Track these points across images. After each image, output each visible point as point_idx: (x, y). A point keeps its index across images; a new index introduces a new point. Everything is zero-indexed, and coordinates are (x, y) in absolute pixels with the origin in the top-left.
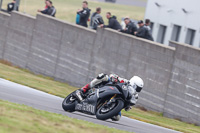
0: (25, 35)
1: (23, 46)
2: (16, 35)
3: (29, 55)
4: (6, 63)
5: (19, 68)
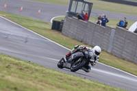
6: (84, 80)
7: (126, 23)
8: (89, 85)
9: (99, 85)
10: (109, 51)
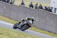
0: (16, 11)
1: (16, 14)
2: (14, 11)
3: (17, 16)
5: (14, 20)
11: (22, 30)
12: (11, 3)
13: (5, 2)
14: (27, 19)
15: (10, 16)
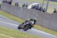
0: (48, 19)
1: (48, 22)
2: (46, 19)
3: (49, 24)
4: (43, 27)
6: (10, 29)
7: (27, 5)
8: (12, 31)
9: (16, 31)
10: (20, 17)
11: (24, 30)
12: (44, 11)
13: (38, 10)
14: (30, 20)
15: (42, 24)
